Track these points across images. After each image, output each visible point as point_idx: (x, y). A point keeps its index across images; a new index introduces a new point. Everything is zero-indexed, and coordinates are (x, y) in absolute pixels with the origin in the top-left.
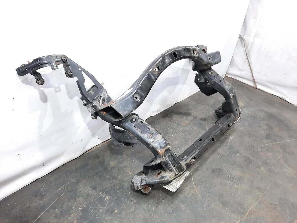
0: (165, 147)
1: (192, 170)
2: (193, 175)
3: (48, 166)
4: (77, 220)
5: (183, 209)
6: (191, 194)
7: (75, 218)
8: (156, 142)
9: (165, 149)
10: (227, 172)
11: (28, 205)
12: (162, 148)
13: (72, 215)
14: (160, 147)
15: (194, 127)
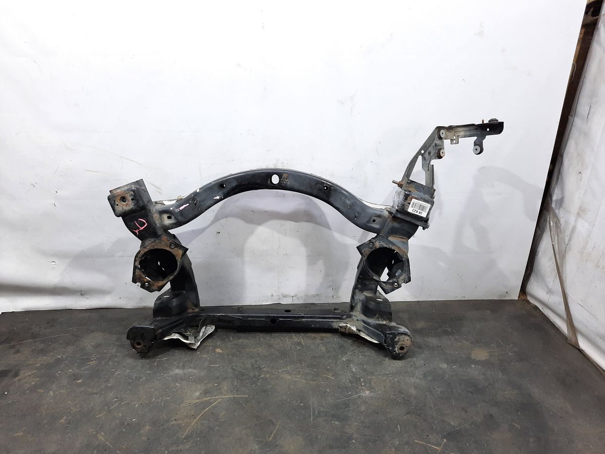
3: (88, 298)
5: (142, 432)
6: (179, 422)
7: (42, 362)
10: (274, 432)
11: (33, 327)
13: (45, 357)
15: (323, 346)
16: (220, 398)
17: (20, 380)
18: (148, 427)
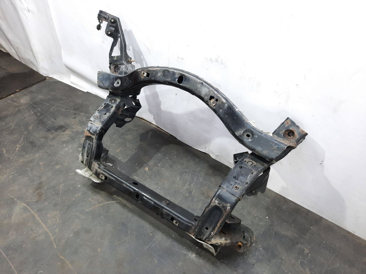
0: (91, 133)
1: (124, 201)
2: (117, 203)
4: (76, 130)
5: (76, 195)
8: (92, 124)
9: (89, 135)
11: (90, 106)
12: (89, 131)
13: (80, 127)
14: (89, 129)
16: (119, 200)
17: (63, 134)
18: (80, 194)
